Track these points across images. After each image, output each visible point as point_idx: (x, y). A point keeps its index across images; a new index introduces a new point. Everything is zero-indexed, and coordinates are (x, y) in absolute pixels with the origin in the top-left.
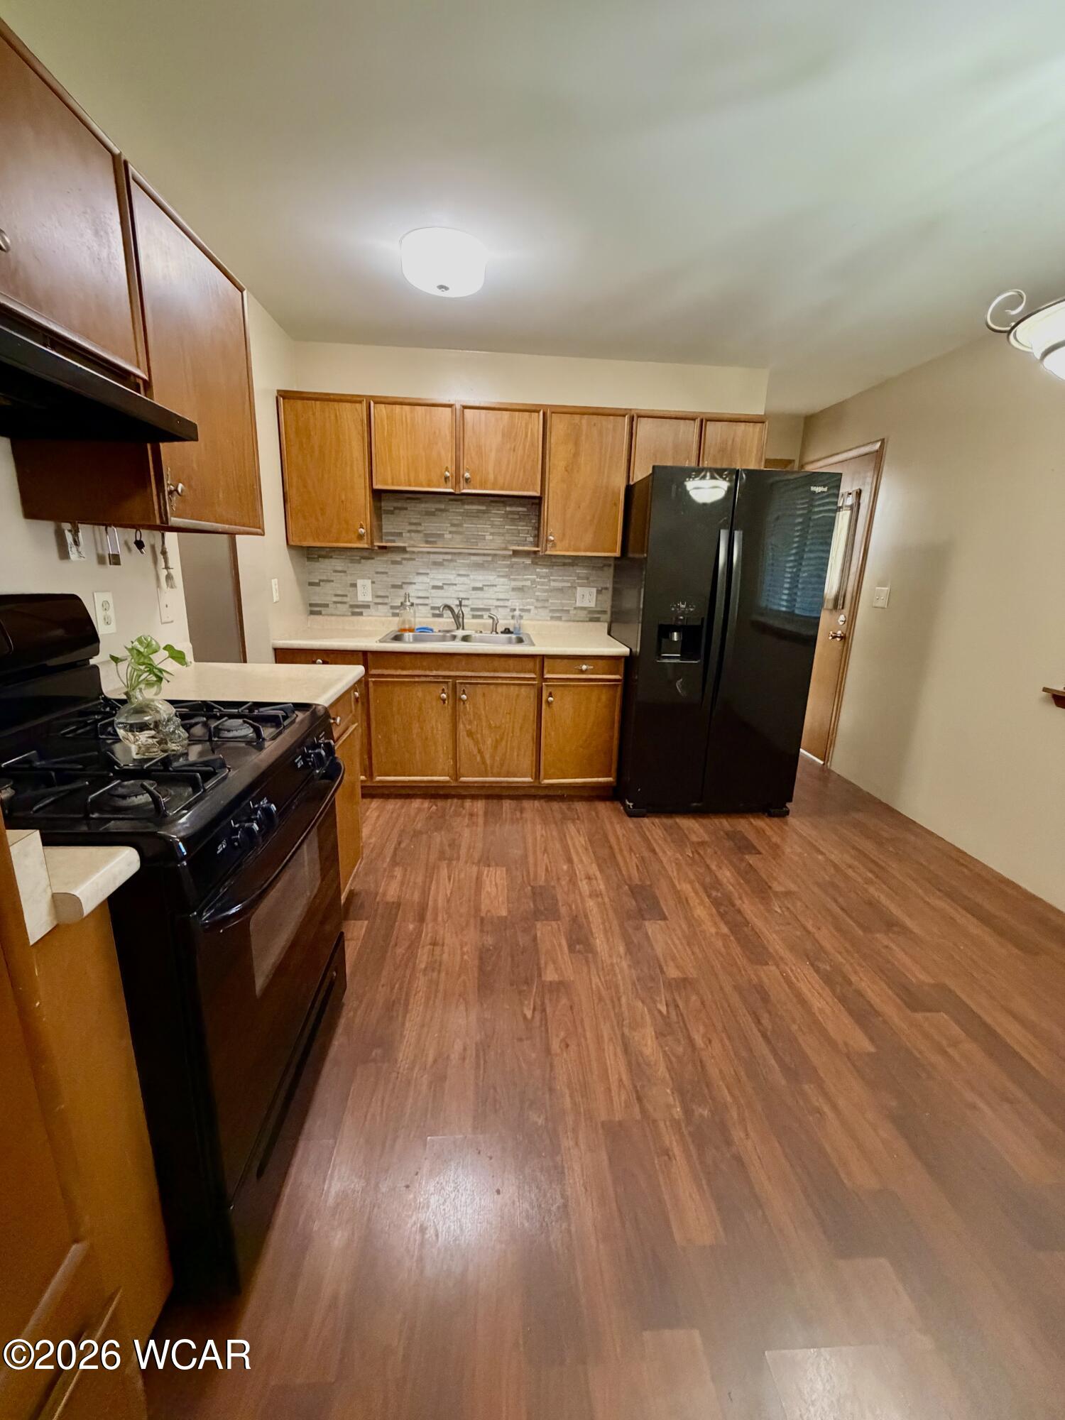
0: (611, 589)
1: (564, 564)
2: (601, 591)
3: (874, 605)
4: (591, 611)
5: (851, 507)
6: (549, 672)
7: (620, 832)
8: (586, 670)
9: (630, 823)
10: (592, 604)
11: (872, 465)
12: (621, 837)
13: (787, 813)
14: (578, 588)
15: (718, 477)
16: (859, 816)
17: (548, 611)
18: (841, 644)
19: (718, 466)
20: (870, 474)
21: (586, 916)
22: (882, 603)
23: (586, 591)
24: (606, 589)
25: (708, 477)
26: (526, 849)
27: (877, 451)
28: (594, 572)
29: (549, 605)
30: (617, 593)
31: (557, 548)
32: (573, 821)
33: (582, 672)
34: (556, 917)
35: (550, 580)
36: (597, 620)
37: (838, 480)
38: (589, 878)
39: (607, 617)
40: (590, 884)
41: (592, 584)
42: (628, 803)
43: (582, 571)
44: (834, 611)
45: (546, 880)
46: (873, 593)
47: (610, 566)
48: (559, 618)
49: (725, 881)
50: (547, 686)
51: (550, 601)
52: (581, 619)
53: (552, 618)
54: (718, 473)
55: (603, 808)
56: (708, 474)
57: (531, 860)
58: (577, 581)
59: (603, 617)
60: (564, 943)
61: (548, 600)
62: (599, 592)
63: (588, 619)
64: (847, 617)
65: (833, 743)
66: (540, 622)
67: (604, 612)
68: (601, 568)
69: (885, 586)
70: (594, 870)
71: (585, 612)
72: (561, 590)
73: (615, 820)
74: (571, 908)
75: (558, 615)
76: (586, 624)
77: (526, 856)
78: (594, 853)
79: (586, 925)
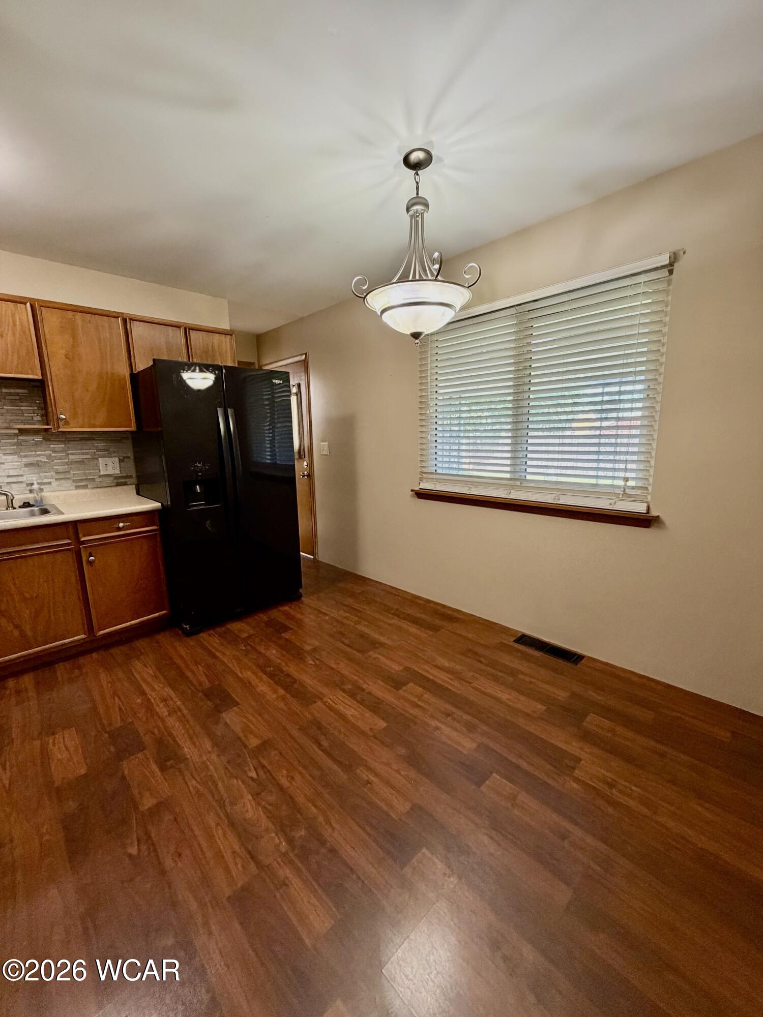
0: (132, 457)
1: (81, 439)
2: (123, 459)
3: (322, 453)
4: (116, 478)
5: (296, 394)
6: (84, 536)
7: (183, 652)
8: (124, 526)
9: (191, 642)
10: (117, 471)
11: (303, 369)
12: (185, 656)
13: (301, 596)
14: (100, 459)
15: (205, 370)
16: (342, 585)
17: (71, 481)
18: (308, 479)
19: (205, 362)
20: (303, 374)
21: (170, 734)
22: (326, 452)
23: (109, 461)
24: (128, 457)
25: (197, 371)
26: (93, 701)
27: (304, 360)
28: (113, 444)
29: (72, 476)
30: (138, 461)
31: (71, 426)
32: (138, 658)
33: (119, 529)
34: (141, 747)
35: (68, 455)
36: (125, 484)
37: (287, 376)
38: (164, 700)
39: (134, 480)
40: (167, 705)
41: (113, 455)
42: (185, 626)
43: (101, 445)
44: (300, 460)
45: (122, 720)
46: (320, 447)
47: (127, 438)
48: (85, 487)
49: (273, 657)
50: (85, 547)
51: (72, 472)
52: (108, 485)
53: (77, 487)
54: (204, 368)
55: (163, 638)
56: (197, 368)
57: (101, 709)
58: (97, 453)
59: (129, 481)
60: (155, 767)
61: (69, 472)
62: (120, 461)
63: (115, 485)
64: (308, 462)
65: (316, 542)
66: (64, 492)
67: (131, 477)
68: (119, 441)
69: (325, 442)
70: (168, 691)
71: (112, 478)
72: (82, 462)
73: (177, 644)
74: (153, 733)
75: (84, 484)
76: (114, 489)
77: (95, 708)
78: (164, 677)
79: (171, 741)
